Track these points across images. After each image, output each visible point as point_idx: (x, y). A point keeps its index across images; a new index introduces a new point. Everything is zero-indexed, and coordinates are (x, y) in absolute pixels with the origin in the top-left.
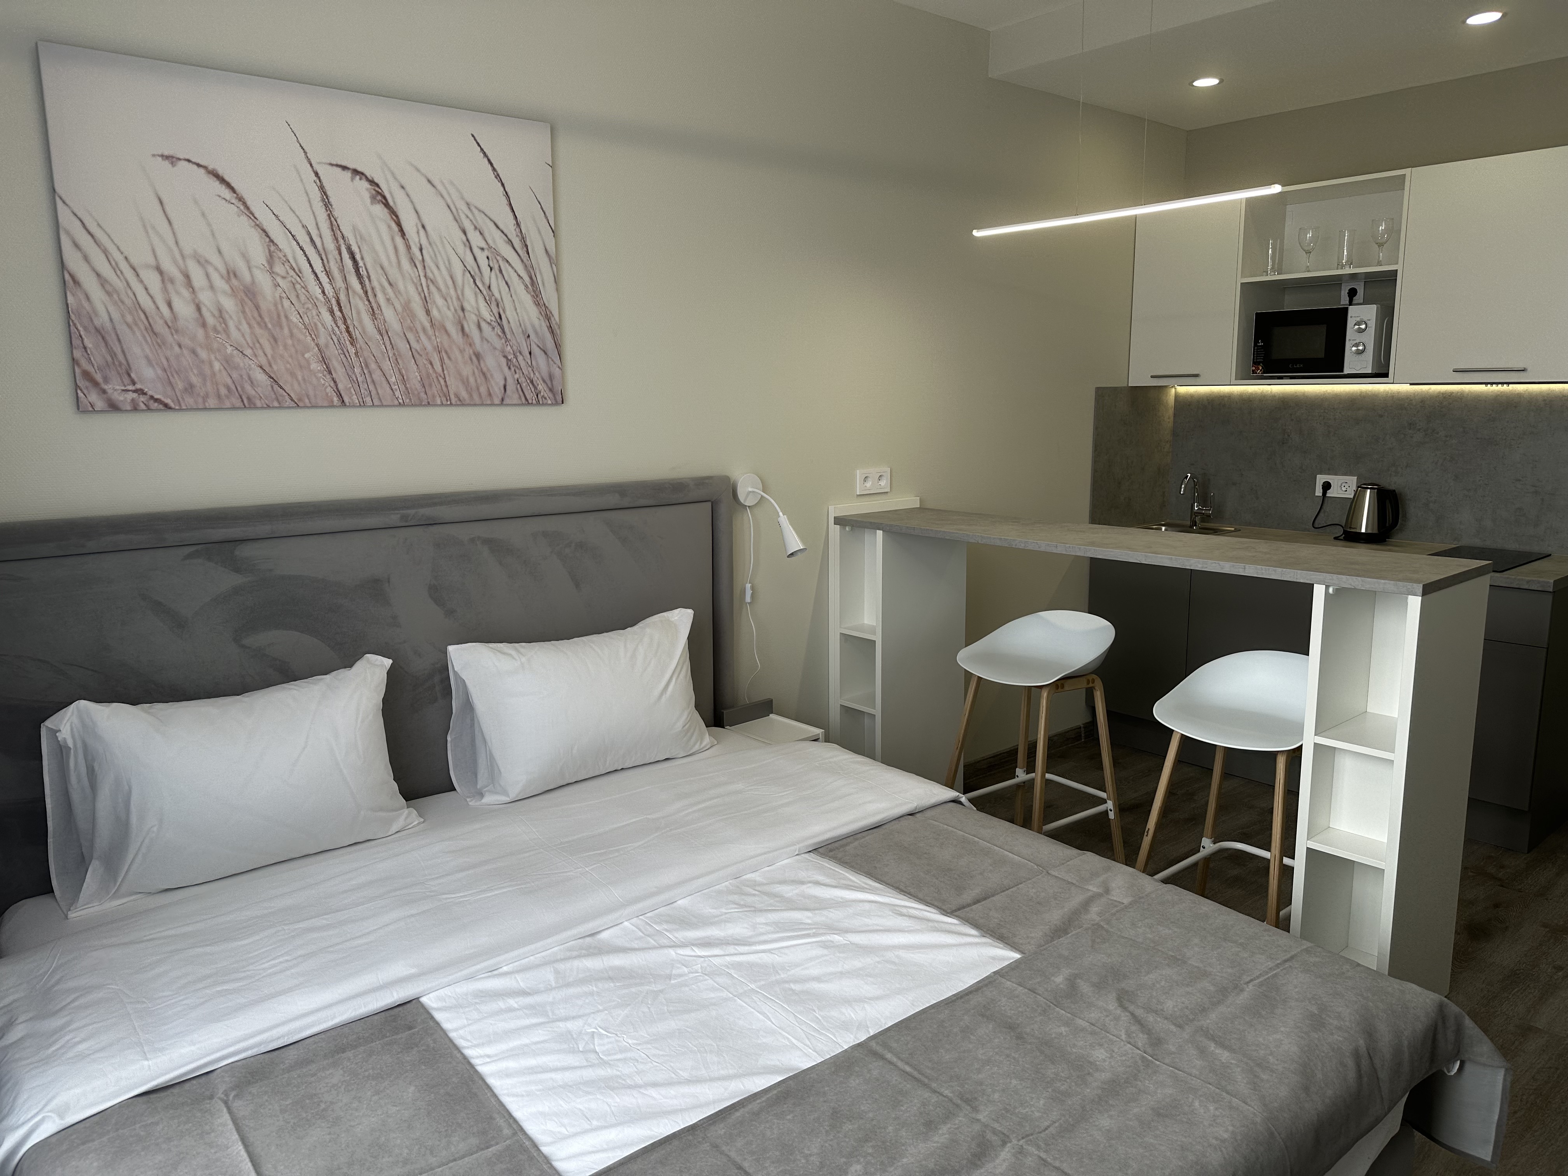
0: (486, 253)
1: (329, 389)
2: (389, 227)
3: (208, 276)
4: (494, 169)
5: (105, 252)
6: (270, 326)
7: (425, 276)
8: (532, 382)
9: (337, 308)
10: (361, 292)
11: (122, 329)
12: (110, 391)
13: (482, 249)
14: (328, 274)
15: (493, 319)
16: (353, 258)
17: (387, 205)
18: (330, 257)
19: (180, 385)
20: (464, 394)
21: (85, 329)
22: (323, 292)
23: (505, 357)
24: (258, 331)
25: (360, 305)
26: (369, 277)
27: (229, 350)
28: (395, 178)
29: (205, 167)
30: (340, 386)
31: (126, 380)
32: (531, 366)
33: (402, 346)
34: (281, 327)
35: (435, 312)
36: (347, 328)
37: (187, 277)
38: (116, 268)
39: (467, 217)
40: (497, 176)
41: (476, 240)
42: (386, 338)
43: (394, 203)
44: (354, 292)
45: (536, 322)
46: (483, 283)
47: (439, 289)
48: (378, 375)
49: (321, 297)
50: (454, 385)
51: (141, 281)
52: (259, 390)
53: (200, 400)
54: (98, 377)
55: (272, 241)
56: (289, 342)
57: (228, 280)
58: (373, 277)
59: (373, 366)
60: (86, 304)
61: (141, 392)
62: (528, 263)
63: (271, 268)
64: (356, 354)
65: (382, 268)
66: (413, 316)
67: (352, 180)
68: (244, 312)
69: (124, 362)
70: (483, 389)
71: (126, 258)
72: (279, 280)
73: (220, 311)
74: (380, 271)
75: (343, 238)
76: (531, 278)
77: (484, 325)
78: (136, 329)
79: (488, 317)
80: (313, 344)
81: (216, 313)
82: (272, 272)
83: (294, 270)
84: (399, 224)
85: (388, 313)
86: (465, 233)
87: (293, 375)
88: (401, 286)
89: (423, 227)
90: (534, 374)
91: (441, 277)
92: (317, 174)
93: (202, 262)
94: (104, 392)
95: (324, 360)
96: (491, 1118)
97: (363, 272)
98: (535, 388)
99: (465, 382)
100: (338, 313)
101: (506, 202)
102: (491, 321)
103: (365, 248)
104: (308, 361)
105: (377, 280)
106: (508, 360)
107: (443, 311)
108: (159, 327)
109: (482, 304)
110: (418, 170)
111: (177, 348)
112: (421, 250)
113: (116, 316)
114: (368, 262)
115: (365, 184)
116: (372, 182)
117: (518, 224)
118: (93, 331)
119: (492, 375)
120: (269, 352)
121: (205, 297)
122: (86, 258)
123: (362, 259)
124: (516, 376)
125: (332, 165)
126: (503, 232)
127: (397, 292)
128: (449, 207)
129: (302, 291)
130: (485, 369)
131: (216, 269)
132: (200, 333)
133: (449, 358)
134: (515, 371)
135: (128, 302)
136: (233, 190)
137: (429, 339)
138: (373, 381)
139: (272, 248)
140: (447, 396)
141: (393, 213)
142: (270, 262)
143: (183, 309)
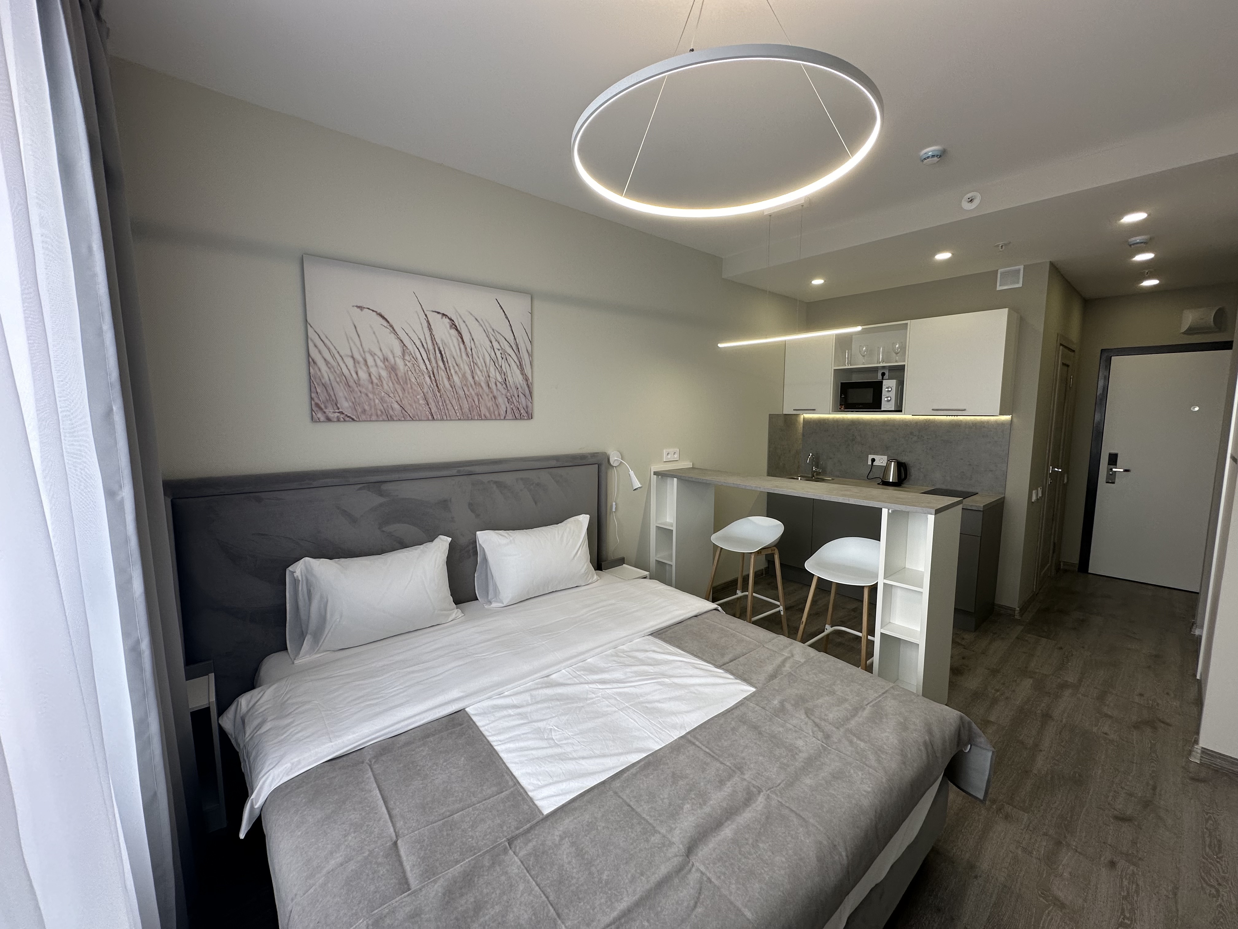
0: (501, 351)
1: (427, 412)
2: (458, 339)
3: (375, 360)
4: (505, 314)
5: (329, 349)
6: (402, 383)
7: (473, 361)
8: (518, 409)
9: (433, 375)
10: (443, 368)
11: (335, 384)
12: (327, 413)
13: (499, 350)
14: (429, 360)
15: (502, 381)
16: (441, 353)
17: (457, 330)
18: (431, 353)
19: (360, 410)
20: (488, 415)
21: (318, 384)
22: (427, 368)
23: (507, 398)
24: (397, 386)
25: (443, 374)
27: (383, 393)
28: (461, 318)
29: (376, 312)
30: (433, 411)
31: (335, 408)
32: (518, 402)
33: (461, 393)
34: (407, 384)
35: (476, 378)
36: (437, 385)
37: (365, 361)
38: (333, 357)
39: (493, 335)
40: (507, 318)
41: (496, 345)
42: (454, 389)
43: (460, 328)
44: (440, 368)
45: (521, 382)
46: (499, 365)
47: (479, 368)
48: (449, 406)
49: (425, 370)
50: (484, 411)
51: (344, 363)
52: (396, 413)
53: (368, 417)
54: (323, 406)
55: (404, 345)
56: (410, 391)
57: (384, 363)
58: (449, 362)
59: (448, 402)
60: (319, 373)
61: (342, 413)
62: (519, 356)
63: (404, 357)
64: (440, 396)
65: (454, 358)
66: (466, 379)
67: (442, 318)
68: (390, 377)
69: (334, 399)
70: (496, 413)
71: (338, 352)
72: (407, 362)
73: (380, 377)
74: (453, 359)
75: (437, 344)
76: (520, 363)
77: (498, 383)
78: (341, 384)
79: (500, 380)
80: (421, 392)
81: (378, 378)
82: (404, 359)
83: (414, 358)
84: (462, 338)
85: (456, 378)
86: (491, 342)
87: (411, 405)
88: (462, 365)
89: (473, 339)
90: (520, 405)
91: (480, 362)
92: (426, 315)
93: (373, 355)
94: (325, 412)
95: (425, 399)
96: (503, 775)
97: (445, 359)
98: (520, 412)
99: (488, 409)
100: (433, 378)
101: (510, 329)
103: (446, 350)
104: (418, 399)
105: (451, 362)
106: (508, 399)
107: (480, 377)
108: (352, 383)
109: (498, 374)
110: (471, 314)
111: (359, 393)
112: (471, 350)
113: (332, 378)
114: (447, 354)
115: (448, 320)
116: (451, 319)
117: (515, 339)
118: (321, 385)
119: (501, 406)
120: (401, 395)
121: (373, 370)
122: (320, 352)
123: (445, 353)
124: (512, 406)
125: (433, 311)
126: (508, 342)
127: (460, 369)
128: (484, 330)
129: (417, 368)
130: (498, 403)
131: (379, 357)
132: (370, 386)
133: (482, 398)
134: (511, 404)
135: (338, 372)
136: (388, 322)
137: (473, 390)
138: (448, 409)
139: (405, 348)
140: (480, 416)
141: (459, 333)
142: (404, 355)
143: (363, 375)
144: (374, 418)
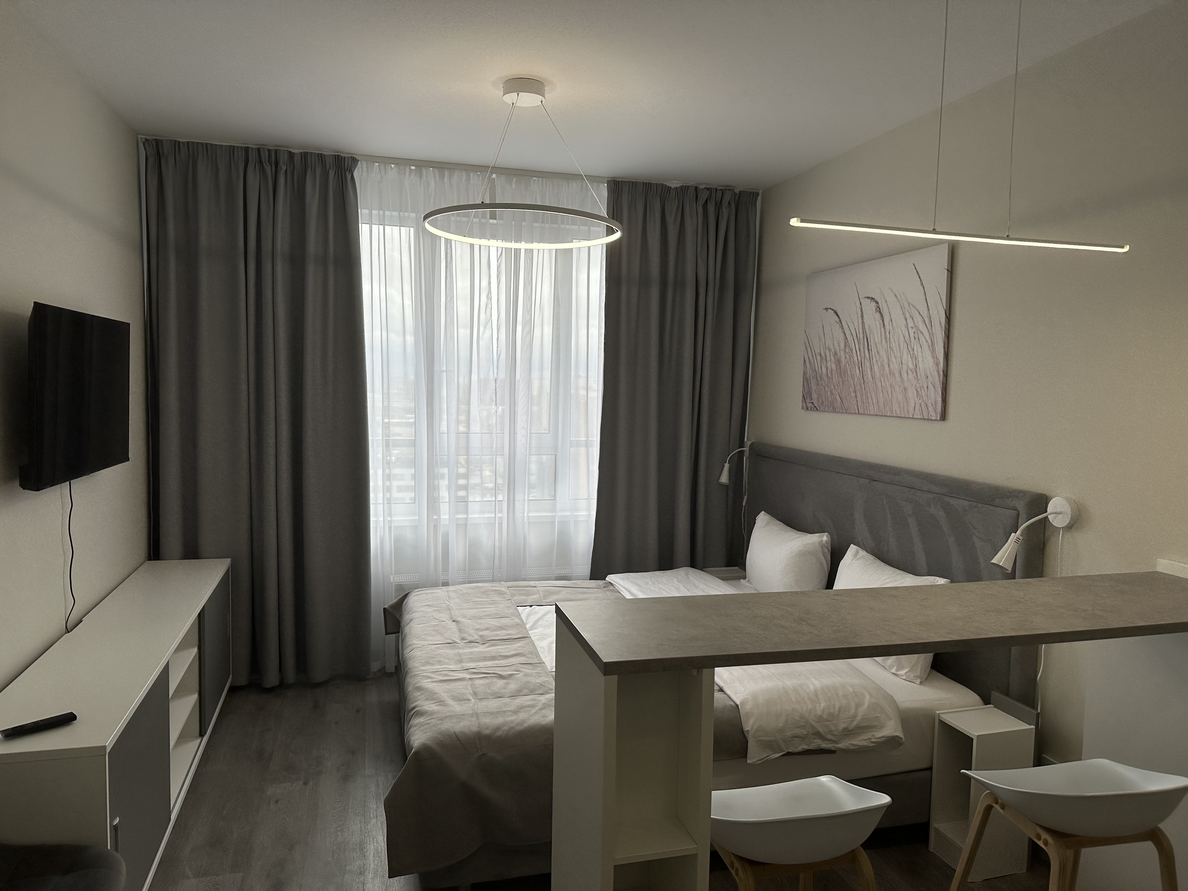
0: (914, 330)
1: (855, 405)
2: (880, 323)
3: (830, 355)
4: (921, 280)
5: (811, 350)
6: (843, 376)
7: (890, 347)
8: (926, 405)
9: (861, 366)
10: (868, 357)
11: (812, 378)
13: (912, 328)
14: (860, 350)
15: (913, 368)
16: (867, 341)
17: (880, 312)
18: (861, 341)
19: (821, 401)
20: (898, 411)
22: (858, 359)
23: (916, 390)
24: (840, 379)
25: (868, 364)
26: (871, 350)
27: (833, 386)
28: (884, 297)
29: (833, 310)
30: (859, 404)
31: (811, 399)
32: (927, 396)
33: (879, 385)
34: (846, 376)
35: (891, 366)
36: (863, 376)
37: (826, 357)
38: (813, 355)
39: (908, 311)
40: (922, 284)
41: (910, 323)
42: (874, 381)
43: (883, 310)
44: (866, 358)
45: (932, 368)
46: (911, 348)
47: (894, 353)
48: (870, 399)
49: (857, 361)
50: (895, 406)
51: (817, 360)
52: (838, 405)
53: (824, 407)
54: (806, 397)
55: (846, 338)
56: (846, 383)
57: (835, 357)
58: (873, 350)
59: (869, 395)
60: (806, 370)
61: (812, 403)
62: (931, 332)
63: (845, 350)
64: (864, 388)
66: (884, 369)
67: (870, 303)
68: (837, 370)
69: (810, 391)
70: (906, 408)
71: (815, 351)
72: (847, 355)
74: (875, 346)
75: (865, 332)
76: (932, 341)
80: (853, 384)
81: (831, 371)
82: (845, 352)
83: (851, 350)
84: (883, 321)
85: (876, 368)
86: (906, 320)
87: (847, 398)
88: (881, 353)
89: (891, 321)
90: (928, 401)
91: (894, 345)
92: (860, 304)
93: (830, 350)
94: (806, 403)
95: (855, 391)
97: (870, 348)
98: (928, 409)
100: (861, 369)
101: (924, 298)
102: (912, 369)
103: (871, 336)
104: (851, 392)
106: (917, 392)
108: (819, 378)
110: (892, 291)
111: (821, 386)
112: (889, 333)
113: (811, 374)
114: (872, 342)
115: (874, 304)
116: (877, 303)
117: (929, 310)
118: (806, 380)
119: (910, 401)
120: (842, 387)
121: (829, 365)
122: (807, 352)
123: (870, 341)
124: (920, 402)
125: (865, 298)
126: (922, 316)
127: (879, 357)
128: (901, 307)
129: (852, 360)
130: (907, 397)
131: (832, 353)
132: (826, 380)
133: (894, 390)
134: (920, 398)
135: (813, 368)
136: (839, 318)
137: (888, 380)
138: (868, 403)
139: (846, 340)
140: (892, 412)
141: (882, 316)
142: (845, 347)
143: (824, 370)
144: (827, 409)
